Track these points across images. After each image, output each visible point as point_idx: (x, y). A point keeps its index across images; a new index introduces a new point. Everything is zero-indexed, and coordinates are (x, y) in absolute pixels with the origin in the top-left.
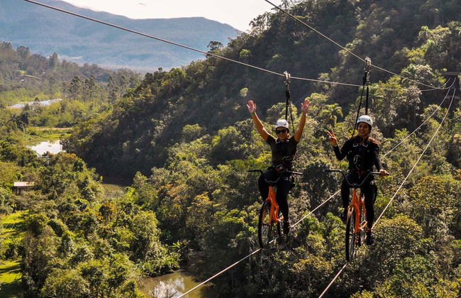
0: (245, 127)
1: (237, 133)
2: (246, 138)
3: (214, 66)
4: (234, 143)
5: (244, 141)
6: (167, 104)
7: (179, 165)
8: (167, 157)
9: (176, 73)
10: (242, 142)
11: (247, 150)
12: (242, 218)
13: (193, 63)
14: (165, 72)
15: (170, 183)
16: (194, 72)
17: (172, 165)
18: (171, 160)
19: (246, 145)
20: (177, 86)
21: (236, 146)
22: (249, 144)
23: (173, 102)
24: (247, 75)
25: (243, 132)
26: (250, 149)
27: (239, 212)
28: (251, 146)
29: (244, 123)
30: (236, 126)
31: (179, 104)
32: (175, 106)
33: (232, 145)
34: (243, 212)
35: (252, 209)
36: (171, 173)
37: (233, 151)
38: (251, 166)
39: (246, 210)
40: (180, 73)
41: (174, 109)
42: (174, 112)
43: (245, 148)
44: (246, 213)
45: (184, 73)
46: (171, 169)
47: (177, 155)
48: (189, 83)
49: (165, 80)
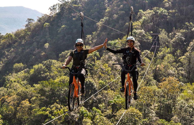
0: (47, 64)
1: (43, 67)
2: (48, 70)
3: (29, 32)
4: (42, 72)
5: (47, 72)
6: (4, 53)
7: (12, 85)
8: (5, 81)
9: (9, 36)
10: (46, 72)
11: (49, 76)
12: (48, 112)
13: (18, 30)
14: (2, 35)
15: (7, 95)
16: (19, 35)
17: (8, 85)
18: (7, 83)
19: (48, 74)
20: (9, 43)
21: (43, 74)
22: (50, 73)
23: (8, 51)
24: (48, 36)
25: (47, 67)
26: (50, 75)
27: (46, 109)
28: (51, 74)
29: (47, 62)
30: (43, 63)
31: (11, 52)
32: (9, 54)
33: (41, 74)
34: (48, 109)
35: (53, 107)
36: (8, 90)
37: (41, 77)
38: (52, 84)
39: (50, 108)
40: (11, 36)
41: (8, 55)
42: (8, 57)
43: (48, 75)
44: (50, 109)
45: (13, 36)
46: (8, 87)
47: (11, 79)
48: (16, 41)
49: (3, 39)
